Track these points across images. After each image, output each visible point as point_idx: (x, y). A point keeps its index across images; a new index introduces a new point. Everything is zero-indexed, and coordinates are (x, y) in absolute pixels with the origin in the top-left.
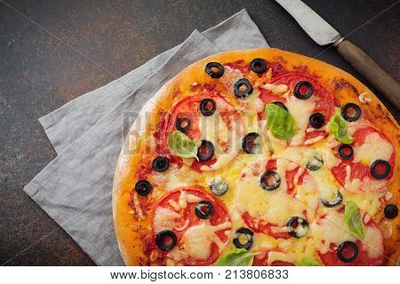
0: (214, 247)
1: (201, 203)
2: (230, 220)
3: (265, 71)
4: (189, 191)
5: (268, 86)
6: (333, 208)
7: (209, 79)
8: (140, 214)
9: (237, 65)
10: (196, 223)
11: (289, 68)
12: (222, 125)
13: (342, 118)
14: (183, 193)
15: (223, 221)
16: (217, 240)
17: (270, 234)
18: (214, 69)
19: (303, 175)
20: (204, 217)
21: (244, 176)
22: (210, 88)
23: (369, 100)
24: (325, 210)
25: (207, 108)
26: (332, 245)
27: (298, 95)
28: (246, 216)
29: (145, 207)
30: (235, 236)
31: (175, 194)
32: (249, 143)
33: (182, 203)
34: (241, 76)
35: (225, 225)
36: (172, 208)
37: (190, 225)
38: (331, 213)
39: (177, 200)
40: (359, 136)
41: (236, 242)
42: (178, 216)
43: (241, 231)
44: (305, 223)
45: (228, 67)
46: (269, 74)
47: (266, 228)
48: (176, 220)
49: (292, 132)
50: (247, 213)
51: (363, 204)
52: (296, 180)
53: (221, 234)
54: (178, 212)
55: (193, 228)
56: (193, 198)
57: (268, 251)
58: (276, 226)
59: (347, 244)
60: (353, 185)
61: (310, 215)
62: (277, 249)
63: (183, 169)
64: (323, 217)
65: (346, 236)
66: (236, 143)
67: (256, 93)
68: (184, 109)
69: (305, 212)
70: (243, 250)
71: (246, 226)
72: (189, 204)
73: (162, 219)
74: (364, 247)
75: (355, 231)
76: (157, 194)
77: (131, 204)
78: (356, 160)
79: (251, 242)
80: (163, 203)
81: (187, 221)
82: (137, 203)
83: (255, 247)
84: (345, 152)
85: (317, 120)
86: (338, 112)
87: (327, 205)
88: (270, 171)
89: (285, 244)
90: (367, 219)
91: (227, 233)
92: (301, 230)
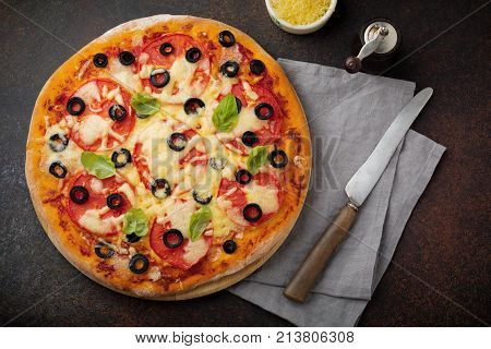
0: (98, 142)
1: (120, 106)
2: (126, 138)
3: (257, 74)
4: (123, 92)
5: (246, 86)
6: (195, 202)
7: (216, 41)
8: (80, 74)
9: (244, 52)
10: (104, 117)
11: (276, 90)
12: (189, 75)
13: (267, 155)
14: (117, 90)
15: (120, 133)
16: (104, 141)
17: (140, 173)
18: (227, 38)
19: (201, 162)
20: (111, 117)
21: (165, 121)
22: (212, 46)
23: (300, 166)
24: (189, 197)
25: (193, 56)
26: (168, 223)
27: (258, 112)
28: (138, 146)
29: (87, 73)
30: (118, 150)
31: (112, 84)
32: (192, 105)
33: (110, 96)
34: (239, 61)
35: (121, 137)
36: (101, 91)
37: (98, 114)
38: (191, 203)
39: (109, 90)
40: (264, 179)
41: (115, 155)
42: (99, 100)
43: (125, 151)
44: (169, 193)
45: (237, 47)
46: (257, 79)
47: (141, 167)
48: (95, 101)
49: (226, 129)
50: (141, 145)
51: (217, 222)
52: (193, 160)
53: (111, 139)
54: (102, 97)
55: (98, 117)
56: (119, 100)
57: (126, 182)
58: (149, 172)
59: (177, 233)
60: (220, 203)
61: (177, 191)
62: (133, 188)
63: (136, 77)
64: (183, 201)
65: (184, 228)
66: (184, 97)
67: (234, 81)
68: (178, 43)
69: (176, 185)
70: (113, 164)
71: (132, 153)
72: (113, 100)
73: (88, 92)
74: (186, 248)
75: (191, 230)
76: (103, 74)
77: (83, 62)
78: (245, 189)
79: (123, 165)
80: (99, 82)
81: (100, 110)
82: (85, 66)
83: (122, 171)
84: (243, 177)
85: (250, 139)
86: (271, 148)
87: (195, 196)
88: (185, 136)
89: (141, 188)
90: (208, 233)
91: (115, 143)
92: (161, 193)
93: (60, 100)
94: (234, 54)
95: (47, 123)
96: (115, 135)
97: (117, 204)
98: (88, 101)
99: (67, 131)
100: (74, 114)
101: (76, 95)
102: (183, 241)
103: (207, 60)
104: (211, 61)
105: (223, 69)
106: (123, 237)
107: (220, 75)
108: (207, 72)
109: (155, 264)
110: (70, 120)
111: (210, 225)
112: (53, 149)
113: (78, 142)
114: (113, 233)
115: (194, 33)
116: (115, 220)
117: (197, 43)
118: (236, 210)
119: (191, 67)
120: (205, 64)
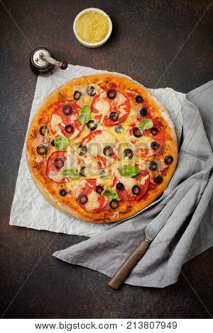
0: (97, 112)
1: (117, 117)
2: (102, 125)
3: (155, 181)
4: (126, 116)
5: (147, 177)
6: (80, 169)
7: (166, 155)
8: (129, 92)
9: (165, 171)
10: (110, 110)
11: (150, 192)
12: (144, 147)
13: (114, 198)
14: (126, 113)
16: (99, 114)
17: (87, 137)
18: (169, 160)
20: (112, 113)
23: (114, 216)
24: (82, 165)
25: (155, 146)
26: (66, 159)
27: (135, 187)
28: (99, 132)
29: (130, 95)
30: (95, 123)
31: (128, 110)
32: (129, 152)
33: (121, 110)
34: (159, 169)
36: (123, 105)
37: (111, 107)
38: (79, 167)
39: (125, 109)
40: (101, 200)
41: (93, 122)
42: (118, 105)
43: (96, 126)
44: (81, 154)
45: (166, 167)
46: (152, 181)
47: (89, 137)
48: (117, 103)
50: (101, 133)
52: (101, 162)
53: (100, 117)
55: (109, 108)
56: (121, 116)
57: (80, 132)
58: (88, 141)
59: (63, 164)
60: (83, 182)
61: (83, 158)
62: (78, 136)
63: (136, 120)
66: (133, 148)
67: (148, 170)
68: (159, 136)
69: (86, 157)
70: (88, 122)
71: (96, 130)
72: (120, 112)
73: (121, 99)
74: (56, 171)
76: (132, 102)
77: (136, 91)
78: (93, 192)
79: (89, 127)
80: (127, 102)
81: (113, 107)
82: (134, 92)
83: (86, 127)
84: (99, 189)
85: (120, 187)
86: (118, 198)
87: (83, 168)
88: (111, 155)
89: (78, 141)
90: (66, 180)
91: (98, 120)
92: (80, 150)
93: (113, 85)
94: (162, 166)
95: (98, 83)
96: (102, 120)
98: (116, 100)
99: (98, 94)
100: (108, 94)
101: (117, 93)
102: (59, 169)
103: (154, 153)
104: (155, 155)
105: (153, 163)
106: (52, 138)
107: (149, 163)
108: (148, 155)
109: (44, 158)
110: (104, 94)
111: (71, 180)
112: (87, 90)
113: (94, 103)
114: (53, 133)
115: (167, 142)
116: (59, 132)
117: (162, 146)
118: (82, 191)
119: (149, 146)
120: (152, 153)
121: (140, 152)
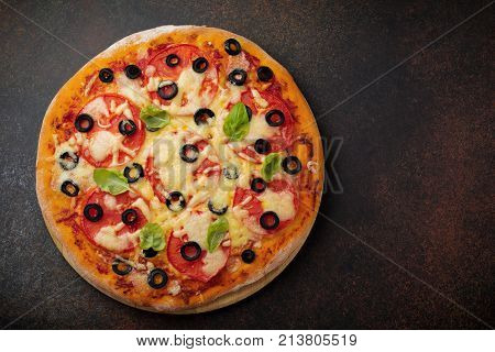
0: (109, 158)
1: (130, 121)
2: (137, 152)
3: (266, 81)
4: (132, 106)
5: (255, 93)
6: (211, 213)
7: (222, 50)
8: (87, 91)
9: (251, 59)
10: (113, 133)
11: (285, 96)
12: (197, 85)
13: (280, 162)
14: (125, 104)
15: (131, 148)
16: (115, 157)
17: (154, 187)
18: (232, 46)
20: (121, 132)
21: (175, 133)
22: (218, 55)
24: (205, 208)
25: (200, 66)
26: (185, 236)
27: (268, 119)
28: (149, 160)
29: (94, 89)
30: (130, 165)
31: (120, 99)
32: (203, 115)
33: (118, 111)
34: (246, 68)
35: (132, 152)
36: (109, 107)
37: (107, 129)
38: (207, 214)
39: (117, 105)
40: (278, 186)
41: (127, 170)
42: (107, 115)
43: (137, 166)
44: (184, 204)
45: (244, 55)
46: (265, 86)
48: (103, 116)
49: (238, 138)
51: (234, 231)
53: (122, 154)
54: (110, 113)
55: (108, 133)
56: (128, 114)
57: (141, 196)
59: (195, 245)
60: (237, 212)
61: (192, 202)
62: (147, 202)
63: (143, 89)
64: (199, 212)
65: (201, 240)
66: (193, 108)
67: (243, 89)
68: (184, 53)
69: (191, 197)
70: (126, 179)
71: (144, 167)
72: (122, 114)
73: (96, 107)
74: (204, 260)
75: (209, 242)
76: (110, 89)
77: (88, 78)
78: (260, 198)
79: (135, 180)
80: (106, 97)
81: (109, 125)
82: (91, 82)
83: (135, 186)
84: (257, 185)
85: (262, 146)
87: (210, 207)
89: (155, 202)
90: (226, 244)
91: (127, 158)
92: (176, 206)
93: (68, 118)
94: (240, 62)
95: (56, 142)
96: (126, 149)
97: (132, 219)
98: (96, 117)
99: (76, 148)
100: (82, 131)
101: (84, 112)
102: (201, 253)
103: (215, 70)
104: (218, 70)
105: (231, 78)
106: (139, 252)
107: (228, 84)
108: (215, 81)
109: (174, 278)
110: (80, 136)
111: (227, 235)
112: (64, 167)
113: (89, 159)
114: (130, 249)
115: (199, 43)
116: (131, 236)
117: (203, 53)
118: (253, 218)
119: (199, 77)
120: (212, 73)
121: (206, 95)
